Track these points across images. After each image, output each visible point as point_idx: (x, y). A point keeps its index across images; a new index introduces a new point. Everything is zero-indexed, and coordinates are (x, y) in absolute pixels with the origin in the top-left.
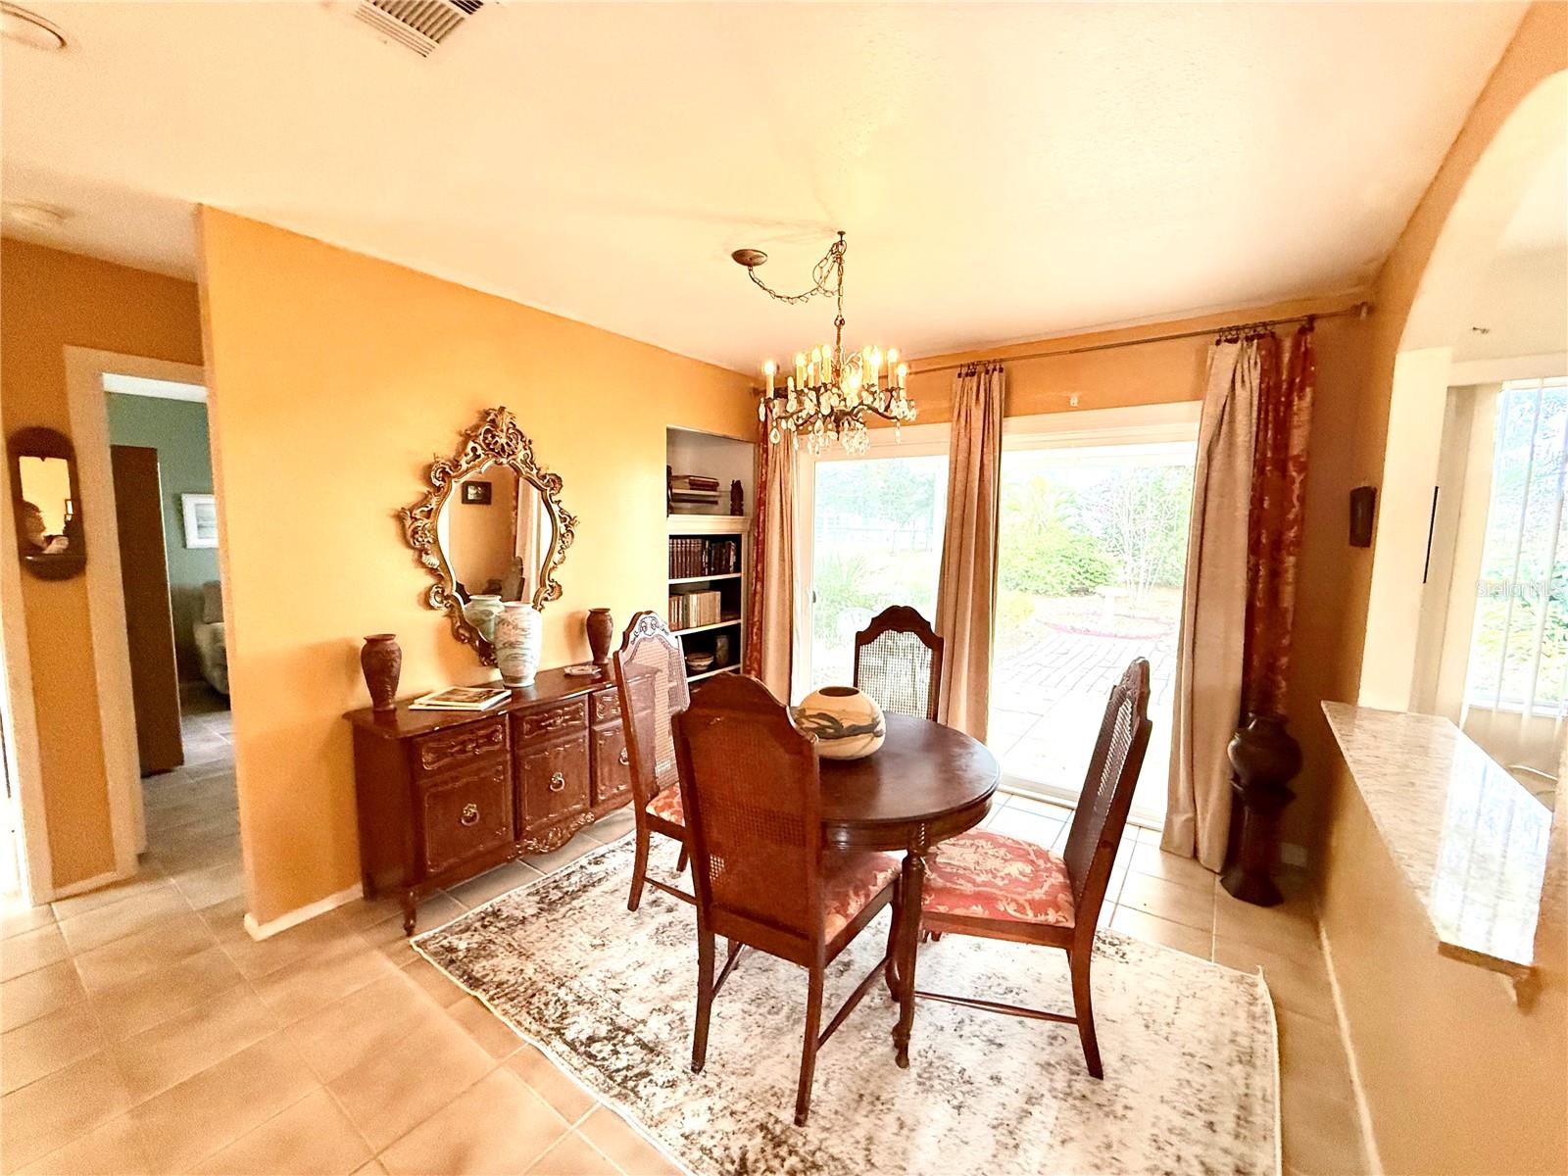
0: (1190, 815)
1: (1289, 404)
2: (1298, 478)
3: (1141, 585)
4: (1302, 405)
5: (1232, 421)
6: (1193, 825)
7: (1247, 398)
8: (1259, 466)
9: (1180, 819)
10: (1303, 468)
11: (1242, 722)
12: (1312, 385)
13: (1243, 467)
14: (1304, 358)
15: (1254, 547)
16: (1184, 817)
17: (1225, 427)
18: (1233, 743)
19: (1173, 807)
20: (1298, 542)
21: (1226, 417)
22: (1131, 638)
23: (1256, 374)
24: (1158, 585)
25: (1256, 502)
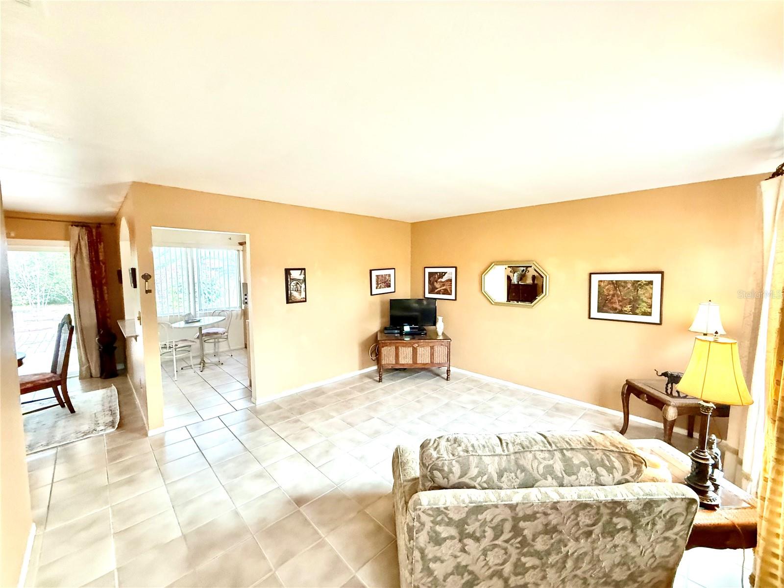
0: (88, 365)
1: (98, 246)
2: (104, 266)
3: (39, 304)
4: (101, 247)
5: (81, 249)
6: (89, 367)
7: (84, 243)
8: (91, 261)
9: (84, 368)
10: (104, 263)
11: (99, 332)
12: (103, 242)
13: (86, 262)
14: (99, 235)
15: (94, 285)
16: (85, 367)
17: (79, 251)
18: (97, 339)
19: (81, 365)
20: (106, 283)
21: (79, 248)
22: (40, 330)
23: (86, 237)
24: (49, 303)
25: (92, 272)
